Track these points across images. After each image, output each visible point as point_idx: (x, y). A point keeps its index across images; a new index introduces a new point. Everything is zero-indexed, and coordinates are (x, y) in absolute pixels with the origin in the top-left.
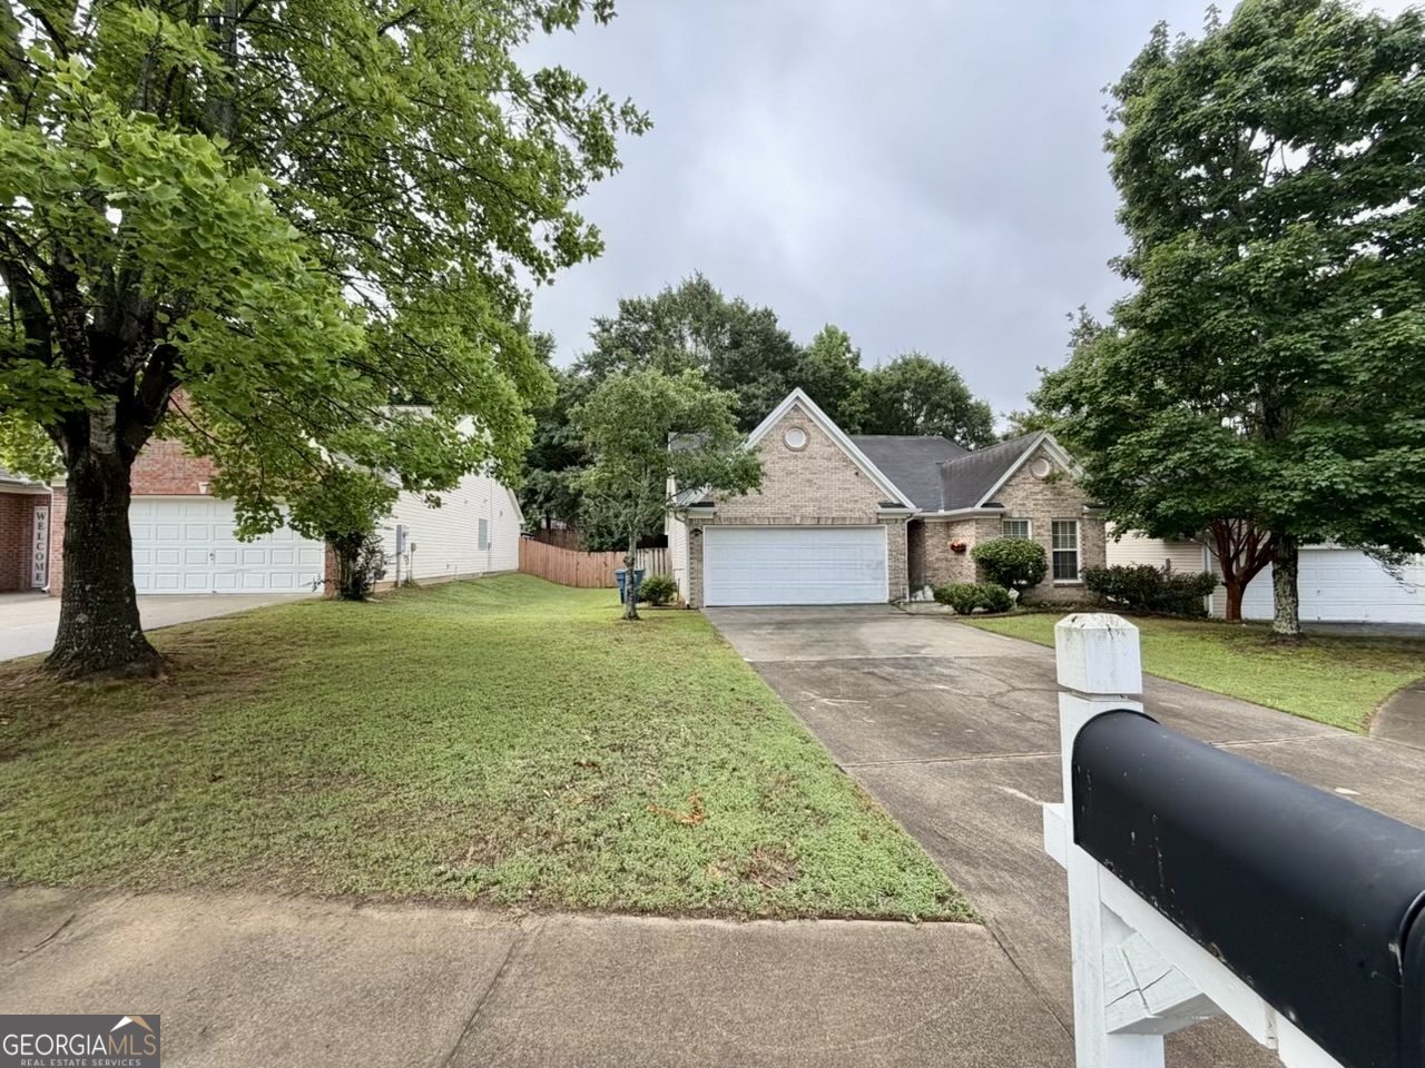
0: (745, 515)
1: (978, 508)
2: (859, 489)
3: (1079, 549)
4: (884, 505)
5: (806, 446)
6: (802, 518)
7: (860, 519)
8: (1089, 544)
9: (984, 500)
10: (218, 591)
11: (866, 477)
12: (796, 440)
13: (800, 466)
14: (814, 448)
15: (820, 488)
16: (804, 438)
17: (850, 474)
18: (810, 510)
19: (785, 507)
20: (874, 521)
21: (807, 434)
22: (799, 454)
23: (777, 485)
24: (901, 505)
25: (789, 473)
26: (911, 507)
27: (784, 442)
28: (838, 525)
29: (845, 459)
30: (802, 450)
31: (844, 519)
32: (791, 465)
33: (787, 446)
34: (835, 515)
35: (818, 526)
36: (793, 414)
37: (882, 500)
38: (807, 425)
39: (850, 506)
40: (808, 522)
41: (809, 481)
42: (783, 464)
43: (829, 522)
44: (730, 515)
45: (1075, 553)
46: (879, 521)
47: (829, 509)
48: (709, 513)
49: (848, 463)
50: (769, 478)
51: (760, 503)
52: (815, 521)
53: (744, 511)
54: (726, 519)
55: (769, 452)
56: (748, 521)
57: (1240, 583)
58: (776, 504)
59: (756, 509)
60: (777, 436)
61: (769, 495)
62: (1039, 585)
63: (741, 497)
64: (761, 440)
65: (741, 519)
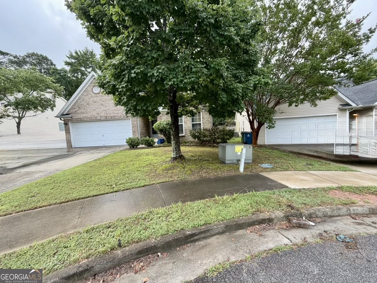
0: (81, 117)
3: (202, 123)
5: (100, 92)
6: (101, 117)
7: (120, 116)
8: (205, 120)
12: (96, 90)
13: (98, 99)
15: (106, 106)
18: (103, 114)
19: (94, 113)
20: (125, 116)
22: (98, 95)
23: (91, 106)
25: (95, 102)
27: (92, 91)
31: (115, 116)
32: (95, 99)
33: (93, 93)
34: (112, 115)
35: (107, 119)
39: (117, 112)
40: (103, 118)
41: (102, 104)
42: (92, 99)
43: (110, 118)
44: (76, 117)
45: (200, 124)
46: (127, 117)
47: (110, 113)
48: (69, 117)
50: (88, 104)
51: (86, 113)
52: (105, 118)
53: (81, 116)
54: (75, 119)
55: (87, 95)
56: (83, 119)
57: (256, 132)
58: (91, 113)
59: (85, 115)
60: (89, 89)
61: (89, 110)
62: (186, 136)
63: (80, 111)
64: (84, 91)
65: (80, 118)
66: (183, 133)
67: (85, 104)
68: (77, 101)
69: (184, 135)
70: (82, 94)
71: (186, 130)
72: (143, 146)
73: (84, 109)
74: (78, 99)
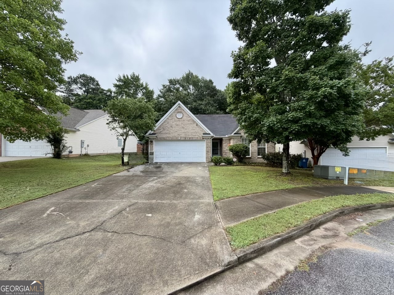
1: (233, 134)
2: (197, 129)
4: (204, 134)
5: (182, 117)
6: (181, 137)
7: (197, 138)
8: (269, 145)
9: (235, 132)
10: (32, 156)
11: (199, 126)
12: (179, 116)
13: (180, 123)
14: (184, 118)
15: (186, 129)
16: (182, 115)
17: (195, 125)
18: (183, 135)
19: (176, 134)
20: (202, 138)
21: (183, 114)
22: (180, 120)
23: (174, 129)
24: (209, 134)
25: (177, 125)
26: (212, 134)
27: (176, 116)
28: (191, 140)
29: (194, 121)
30: (181, 118)
31: (193, 138)
32: (178, 123)
33: (177, 118)
34: (190, 137)
35: (185, 140)
36: (179, 108)
37: (204, 132)
38: (183, 111)
39: (195, 134)
40: (182, 139)
41: (183, 127)
42: (175, 123)
43: (189, 139)
44: (160, 137)
45: (265, 148)
46: (203, 139)
47: (189, 135)
48: (154, 136)
49: (194, 122)
50: (171, 127)
51: (169, 134)
52: (184, 139)
53: (164, 136)
54: (159, 138)
55: (172, 119)
56: (166, 139)
57: (316, 158)
58: (173, 134)
59: (168, 135)
60: (174, 115)
61: (171, 131)
62: (253, 157)
63: (164, 132)
64: (170, 116)
65: (163, 138)
66: (249, 155)
67: (169, 126)
68: (162, 124)
69: (250, 156)
70: (168, 119)
71: (252, 153)
72: (224, 164)
73: (168, 130)
74: (164, 122)
